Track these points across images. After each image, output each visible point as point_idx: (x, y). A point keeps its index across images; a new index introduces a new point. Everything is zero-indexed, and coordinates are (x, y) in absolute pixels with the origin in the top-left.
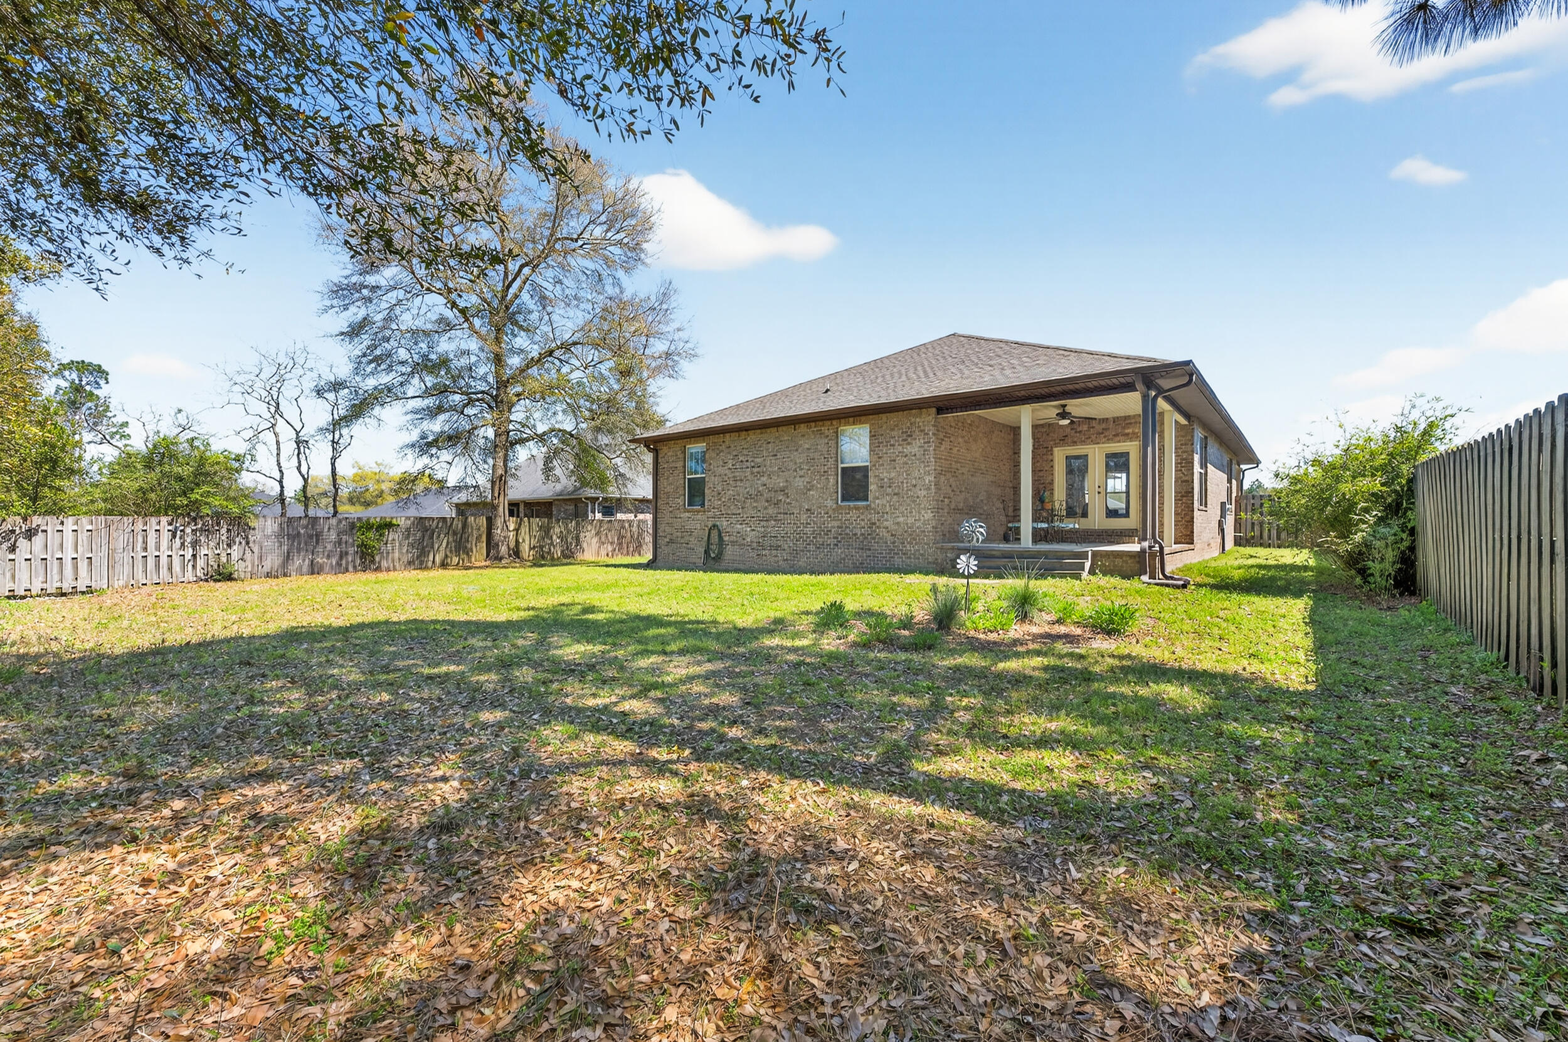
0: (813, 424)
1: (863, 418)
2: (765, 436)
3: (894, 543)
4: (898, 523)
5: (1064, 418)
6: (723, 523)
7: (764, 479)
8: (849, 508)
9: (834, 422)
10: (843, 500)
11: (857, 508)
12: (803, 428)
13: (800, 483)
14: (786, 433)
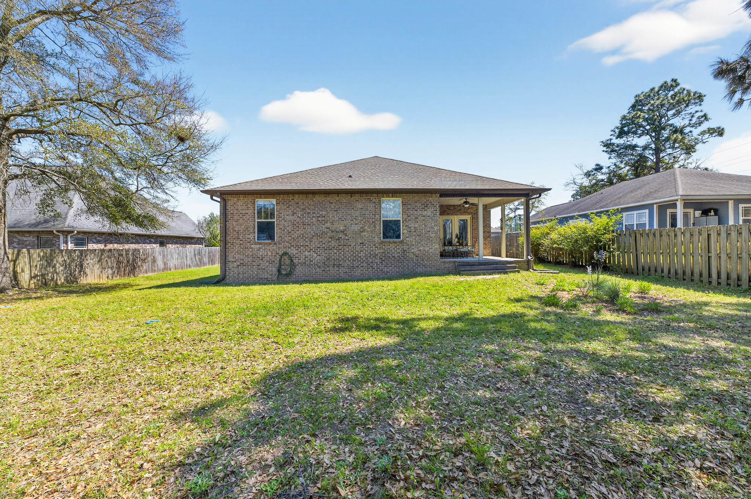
0: (364, 195)
1: (398, 195)
2: (328, 199)
3: (418, 260)
4: (420, 250)
5: (466, 204)
6: (293, 251)
7: (328, 225)
8: (390, 242)
9: (380, 195)
10: (384, 238)
11: (395, 243)
12: (357, 197)
13: (356, 228)
14: (344, 199)
